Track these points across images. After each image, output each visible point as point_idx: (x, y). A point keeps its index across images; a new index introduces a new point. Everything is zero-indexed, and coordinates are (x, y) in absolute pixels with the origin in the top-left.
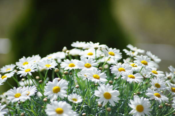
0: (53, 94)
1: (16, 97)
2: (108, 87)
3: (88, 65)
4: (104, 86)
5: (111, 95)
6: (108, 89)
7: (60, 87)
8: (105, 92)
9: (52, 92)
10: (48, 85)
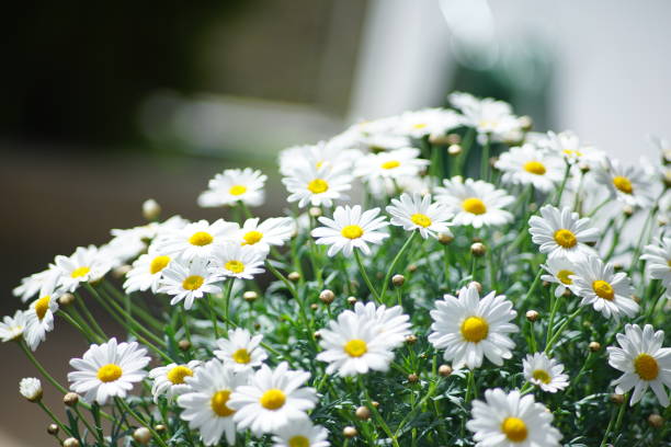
0: (464, 344)
1: (352, 356)
2: (650, 336)
3: (567, 236)
4: (636, 330)
5: (658, 364)
6: (650, 344)
7: (489, 321)
8: (641, 353)
9: (458, 336)
10: (441, 306)
